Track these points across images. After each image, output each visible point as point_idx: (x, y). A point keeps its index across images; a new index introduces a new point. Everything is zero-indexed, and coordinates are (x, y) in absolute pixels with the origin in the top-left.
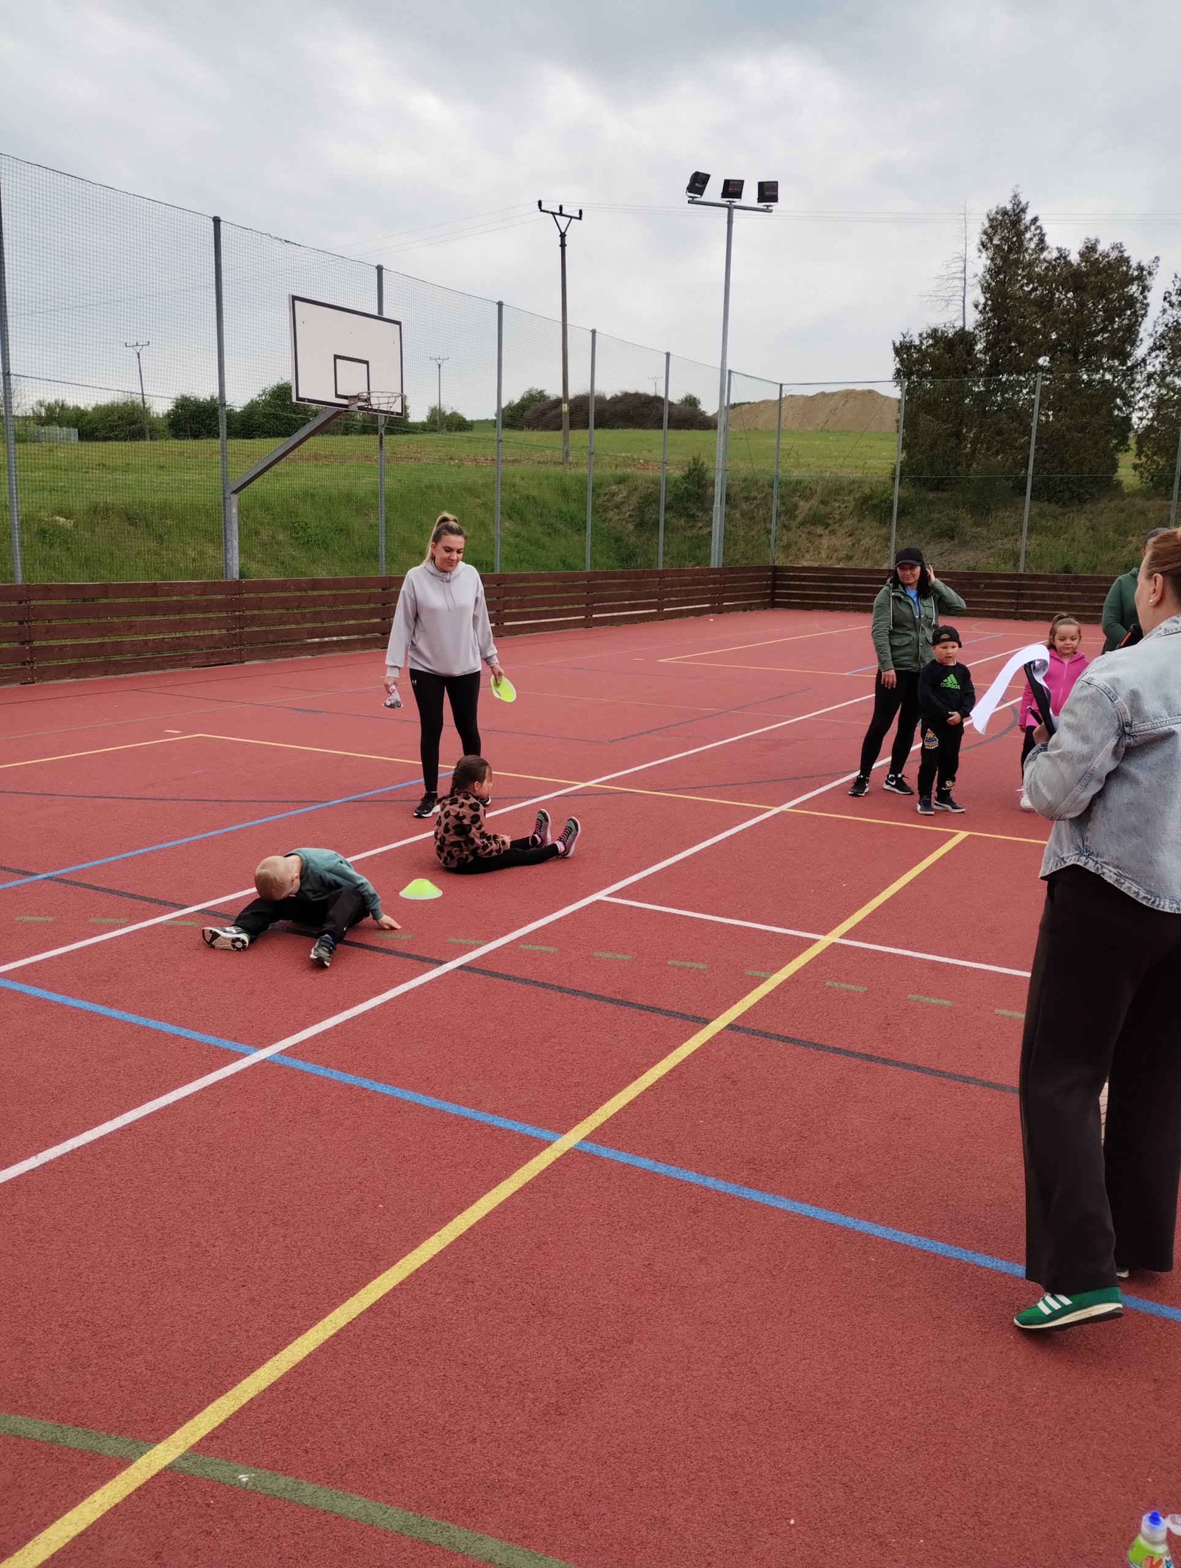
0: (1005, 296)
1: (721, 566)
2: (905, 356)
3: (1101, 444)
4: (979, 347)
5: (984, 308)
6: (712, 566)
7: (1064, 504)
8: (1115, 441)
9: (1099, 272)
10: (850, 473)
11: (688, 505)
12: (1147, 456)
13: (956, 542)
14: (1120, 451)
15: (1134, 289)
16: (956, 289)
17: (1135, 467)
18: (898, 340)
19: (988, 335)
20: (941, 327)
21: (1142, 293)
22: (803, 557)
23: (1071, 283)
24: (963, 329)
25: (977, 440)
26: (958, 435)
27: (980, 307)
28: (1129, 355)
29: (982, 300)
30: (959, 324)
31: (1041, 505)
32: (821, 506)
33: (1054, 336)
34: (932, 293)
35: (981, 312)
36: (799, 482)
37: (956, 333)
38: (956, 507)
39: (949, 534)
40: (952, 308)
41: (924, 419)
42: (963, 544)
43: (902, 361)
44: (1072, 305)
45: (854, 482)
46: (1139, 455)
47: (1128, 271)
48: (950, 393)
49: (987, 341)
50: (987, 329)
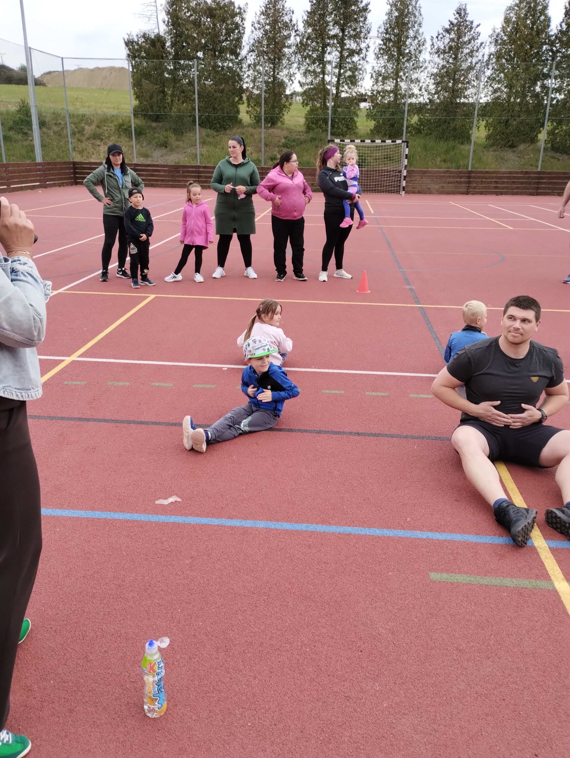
0: (178, 18)
1: (42, 162)
2: (131, 47)
3: (231, 100)
4: (168, 44)
5: (168, 23)
6: (37, 162)
7: (217, 130)
8: (237, 99)
9: (221, 8)
10: (111, 111)
11: (22, 127)
12: (252, 107)
13: (168, 149)
14: (240, 104)
15: (237, 19)
16: (153, 11)
17: (247, 112)
18: (126, 37)
19: (172, 38)
20: (147, 32)
21: (242, 21)
22: (91, 157)
23: (208, 13)
24: (158, 34)
25: (173, 95)
26: (163, 92)
27: (166, 23)
28: (239, 54)
29: (167, 19)
30: (156, 31)
31: (206, 130)
32: (97, 129)
33: (203, 41)
34: (141, 13)
35: (166, 25)
36: (84, 116)
37: (155, 36)
38: (166, 130)
39: (164, 145)
40: (151, 22)
41: (145, 82)
42: (172, 150)
43: (130, 49)
44: (210, 25)
45: (113, 116)
46: (249, 105)
47: (234, 9)
48: (156, 70)
49: (172, 42)
50: (171, 35)
